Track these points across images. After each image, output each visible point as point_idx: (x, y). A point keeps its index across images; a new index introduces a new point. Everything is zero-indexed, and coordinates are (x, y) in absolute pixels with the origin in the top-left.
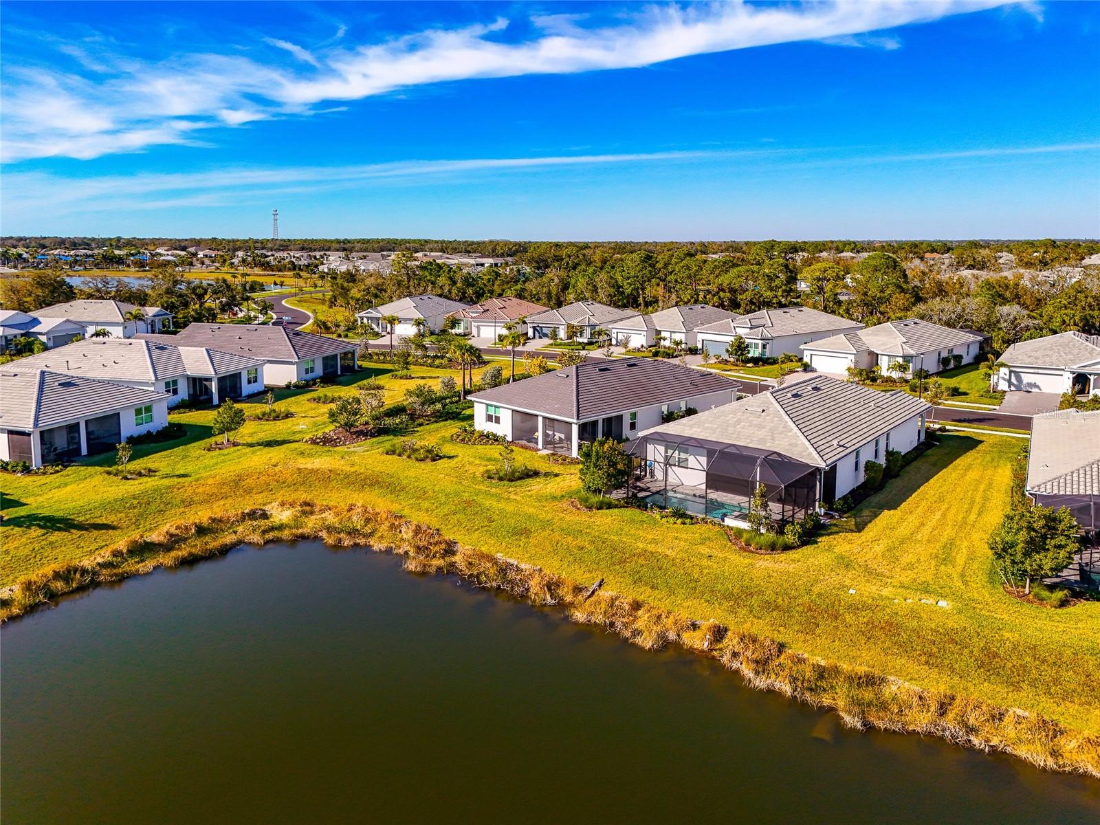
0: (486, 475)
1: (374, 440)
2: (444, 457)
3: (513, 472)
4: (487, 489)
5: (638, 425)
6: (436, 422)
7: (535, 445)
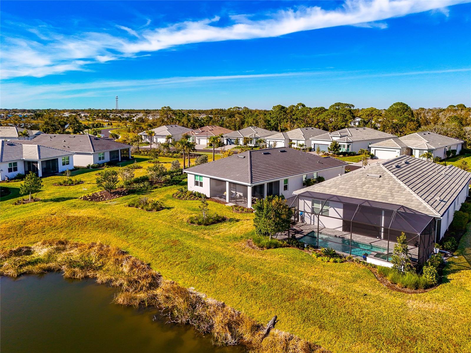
0: (190, 221)
1: (124, 197)
2: (165, 208)
3: (208, 220)
4: (189, 231)
5: (289, 187)
6: (165, 186)
7: (224, 200)
